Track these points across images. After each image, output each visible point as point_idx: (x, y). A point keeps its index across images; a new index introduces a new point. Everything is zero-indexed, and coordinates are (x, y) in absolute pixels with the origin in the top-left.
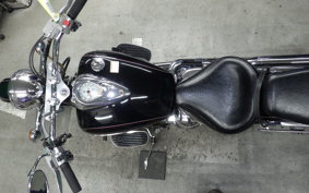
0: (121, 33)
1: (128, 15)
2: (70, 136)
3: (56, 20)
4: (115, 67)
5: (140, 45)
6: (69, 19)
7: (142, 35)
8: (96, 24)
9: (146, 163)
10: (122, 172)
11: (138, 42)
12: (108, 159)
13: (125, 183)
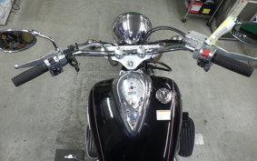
0: (205, 122)
1: (226, 128)
2: (78, 70)
3: (208, 42)
4: (163, 115)
5: (196, 143)
6: (211, 55)
7: (207, 144)
8: (210, 96)
9: (70, 157)
10: (64, 132)
11: (199, 140)
12: (77, 117)
13: (53, 135)
